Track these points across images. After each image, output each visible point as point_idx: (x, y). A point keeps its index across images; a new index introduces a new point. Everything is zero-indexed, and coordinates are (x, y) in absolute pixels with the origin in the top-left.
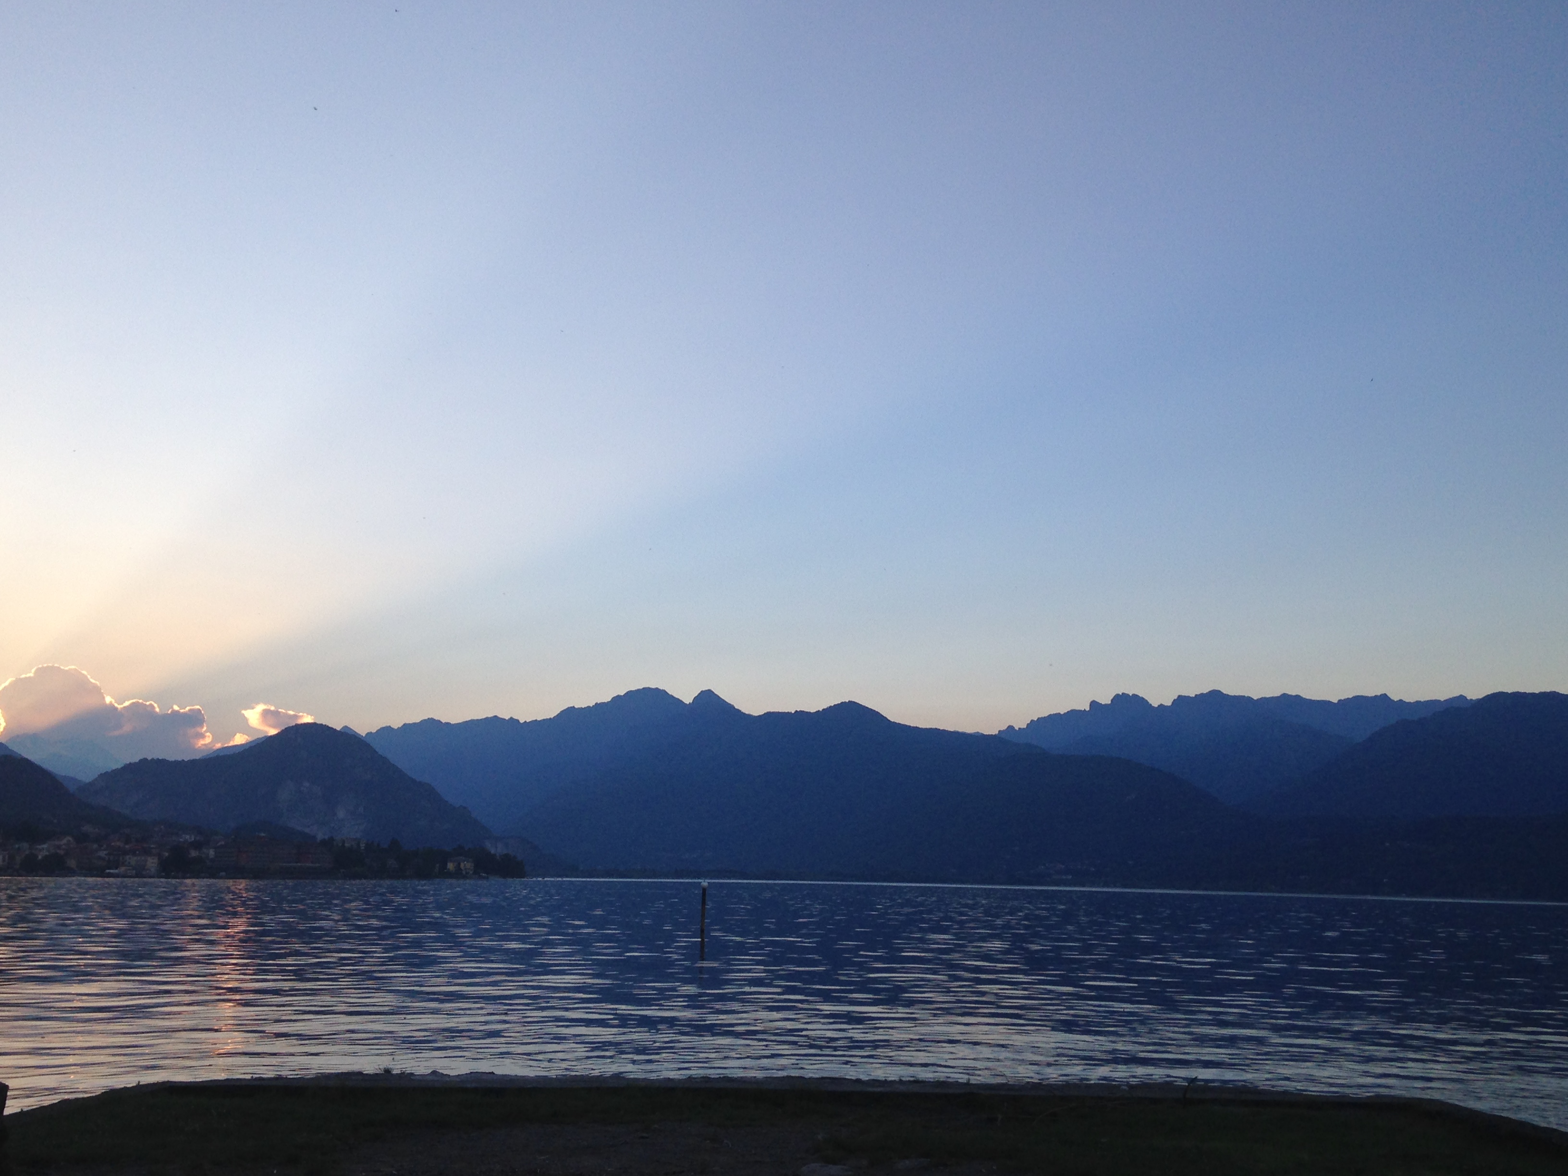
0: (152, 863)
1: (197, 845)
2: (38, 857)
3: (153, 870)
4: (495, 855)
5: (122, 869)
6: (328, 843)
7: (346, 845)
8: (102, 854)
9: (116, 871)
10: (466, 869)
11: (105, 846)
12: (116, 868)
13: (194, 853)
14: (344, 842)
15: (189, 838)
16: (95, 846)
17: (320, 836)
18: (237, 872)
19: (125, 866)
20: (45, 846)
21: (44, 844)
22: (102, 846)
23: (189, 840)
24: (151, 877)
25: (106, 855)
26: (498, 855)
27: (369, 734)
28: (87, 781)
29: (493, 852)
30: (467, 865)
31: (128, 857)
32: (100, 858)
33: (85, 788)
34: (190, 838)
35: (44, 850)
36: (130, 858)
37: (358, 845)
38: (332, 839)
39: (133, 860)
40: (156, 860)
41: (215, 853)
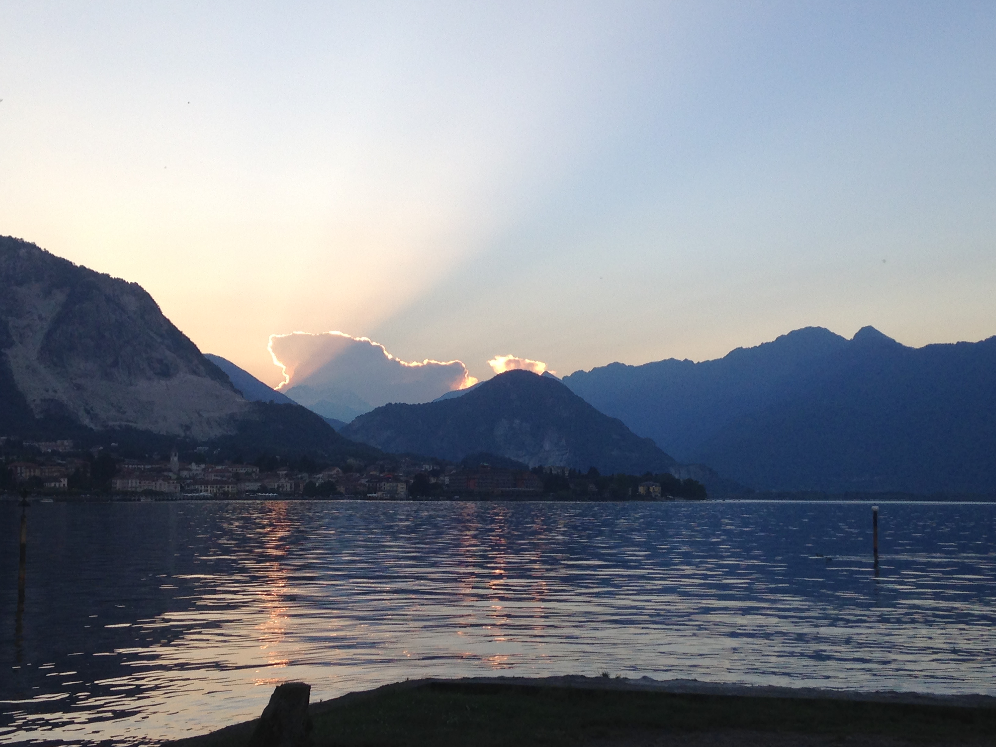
0: (402, 488)
1: (435, 474)
2: (316, 485)
3: (403, 493)
4: (679, 480)
5: (379, 494)
6: (538, 471)
7: (553, 472)
8: (363, 481)
9: (376, 495)
10: (654, 492)
11: (365, 475)
12: (375, 493)
13: (433, 480)
14: (551, 470)
15: (427, 467)
16: (358, 475)
17: (531, 466)
18: (468, 496)
19: (382, 491)
20: (321, 476)
21: (320, 473)
22: (363, 475)
23: (429, 470)
24: (401, 500)
25: (367, 482)
26: (681, 480)
27: (565, 378)
28: (348, 423)
29: (677, 476)
30: (656, 489)
31: (383, 484)
32: (361, 485)
33: (348, 428)
34: (430, 468)
35: (320, 478)
36: (384, 485)
37: (564, 473)
38: (541, 467)
39: (387, 486)
40: (404, 486)
41: (450, 480)
